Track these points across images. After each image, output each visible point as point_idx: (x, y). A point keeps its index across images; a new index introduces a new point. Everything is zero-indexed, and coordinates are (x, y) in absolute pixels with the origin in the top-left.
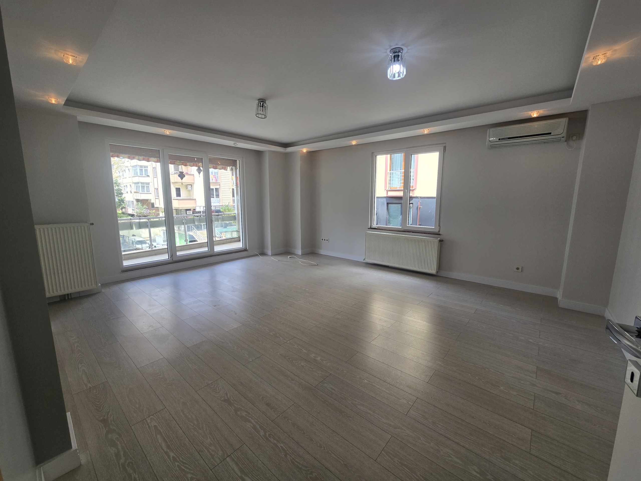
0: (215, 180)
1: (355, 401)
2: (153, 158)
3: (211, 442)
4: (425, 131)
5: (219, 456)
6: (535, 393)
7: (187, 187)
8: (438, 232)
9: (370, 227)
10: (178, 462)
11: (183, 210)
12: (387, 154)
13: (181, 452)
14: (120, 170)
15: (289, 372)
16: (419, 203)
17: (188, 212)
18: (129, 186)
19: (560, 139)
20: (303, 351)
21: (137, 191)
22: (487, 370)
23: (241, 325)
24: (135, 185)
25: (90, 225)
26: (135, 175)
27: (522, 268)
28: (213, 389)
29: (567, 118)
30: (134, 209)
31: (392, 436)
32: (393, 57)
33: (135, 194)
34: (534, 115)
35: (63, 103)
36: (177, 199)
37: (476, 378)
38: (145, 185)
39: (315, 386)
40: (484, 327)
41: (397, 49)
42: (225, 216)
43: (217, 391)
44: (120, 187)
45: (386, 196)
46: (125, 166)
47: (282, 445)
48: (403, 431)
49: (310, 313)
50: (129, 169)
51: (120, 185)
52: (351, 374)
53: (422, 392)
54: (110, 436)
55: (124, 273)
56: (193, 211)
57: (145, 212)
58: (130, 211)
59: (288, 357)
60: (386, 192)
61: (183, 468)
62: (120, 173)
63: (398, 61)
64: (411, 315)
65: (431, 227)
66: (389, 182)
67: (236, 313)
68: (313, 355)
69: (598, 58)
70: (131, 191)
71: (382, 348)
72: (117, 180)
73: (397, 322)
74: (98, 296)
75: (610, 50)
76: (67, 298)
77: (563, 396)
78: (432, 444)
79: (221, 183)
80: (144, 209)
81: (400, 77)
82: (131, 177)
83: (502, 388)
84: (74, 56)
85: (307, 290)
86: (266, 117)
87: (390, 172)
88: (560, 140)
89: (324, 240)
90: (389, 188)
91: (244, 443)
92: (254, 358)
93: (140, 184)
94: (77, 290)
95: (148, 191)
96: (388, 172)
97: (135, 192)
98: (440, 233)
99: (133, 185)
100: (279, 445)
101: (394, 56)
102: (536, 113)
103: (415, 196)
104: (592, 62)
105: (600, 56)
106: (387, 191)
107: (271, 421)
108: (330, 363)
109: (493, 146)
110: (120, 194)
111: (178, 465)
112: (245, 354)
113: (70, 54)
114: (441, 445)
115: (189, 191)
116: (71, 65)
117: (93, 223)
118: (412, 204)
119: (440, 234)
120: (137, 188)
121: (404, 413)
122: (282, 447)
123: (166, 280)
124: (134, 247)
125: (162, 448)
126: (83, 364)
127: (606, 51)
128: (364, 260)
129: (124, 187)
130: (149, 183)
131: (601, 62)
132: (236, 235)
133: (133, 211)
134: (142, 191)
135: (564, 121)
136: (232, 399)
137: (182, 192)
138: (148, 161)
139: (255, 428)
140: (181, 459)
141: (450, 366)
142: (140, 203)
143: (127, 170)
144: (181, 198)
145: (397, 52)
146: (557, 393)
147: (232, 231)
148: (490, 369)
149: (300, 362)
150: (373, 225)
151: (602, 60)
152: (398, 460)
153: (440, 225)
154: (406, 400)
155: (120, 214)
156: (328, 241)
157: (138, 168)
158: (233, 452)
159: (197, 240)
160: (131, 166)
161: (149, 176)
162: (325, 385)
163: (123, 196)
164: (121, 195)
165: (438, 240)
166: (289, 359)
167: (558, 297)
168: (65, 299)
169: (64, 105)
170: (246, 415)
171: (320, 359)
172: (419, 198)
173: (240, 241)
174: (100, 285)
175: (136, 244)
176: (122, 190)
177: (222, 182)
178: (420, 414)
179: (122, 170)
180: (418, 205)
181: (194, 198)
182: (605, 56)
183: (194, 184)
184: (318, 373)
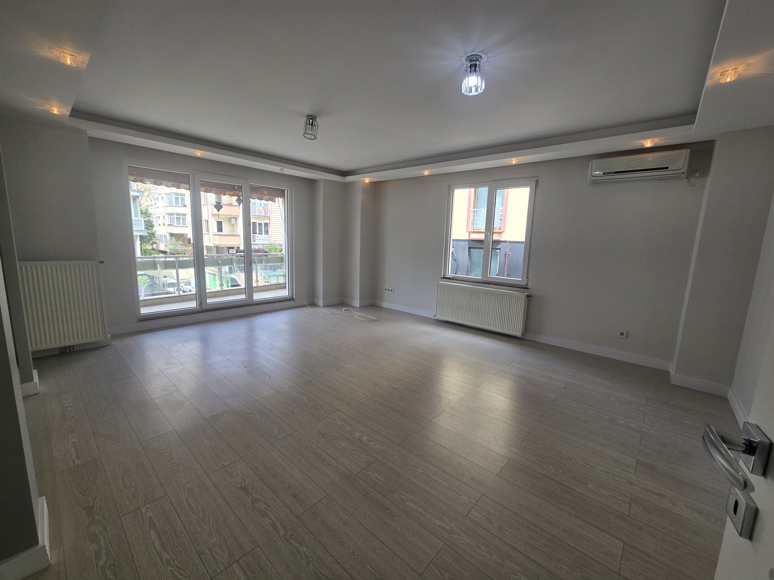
0: (264, 213)
1: (404, 495)
2: (184, 185)
3: (217, 542)
4: (513, 161)
5: (224, 561)
6: (632, 494)
7: (231, 220)
8: (526, 285)
9: (444, 276)
10: (172, 567)
11: (225, 248)
12: (470, 187)
13: (178, 554)
14: (151, 198)
15: (325, 455)
16: (508, 248)
17: (231, 251)
18: (161, 217)
19: (679, 175)
20: (346, 428)
21: (171, 223)
22: (573, 461)
23: (275, 392)
24: (169, 216)
25: (99, 263)
26: (169, 205)
27: (627, 333)
28: (229, 473)
29: (689, 150)
30: (167, 245)
31: (445, 543)
32: (469, 66)
33: (169, 227)
34: (647, 145)
35: (69, 114)
36: (218, 235)
37: (559, 472)
38: (181, 216)
39: (356, 474)
40: (575, 406)
41: (474, 57)
42: (271, 257)
43: (234, 475)
44: (151, 218)
45: (468, 239)
46: (158, 194)
47: (305, 550)
48: (459, 537)
49: (361, 381)
50: (162, 197)
51: (152, 216)
52: (402, 460)
53: (489, 487)
54: (92, 528)
55: (141, 322)
56: (237, 250)
57: (179, 249)
58: (162, 248)
59: (327, 436)
60: (468, 233)
61: (177, 574)
62: (151, 201)
63: (476, 73)
64: (485, 387)
65: (518, 279)
66: (473, 222)
67: (270, 377)
68: (358, 434)
69: (727, 74)
70: (164, 223)
71: (445, 429)
72: (148, 209)
73: (466, 396)
74: (106, 350)
75: (743, 64)
76: (68, 351)
77: (668, 500)
78: (494, 556)
79: (271, 217)
80: (179, 246)
81: (478, 92)
82: (165, 206)
83: (591, 485)
84: (73, 56)
85: (361, 351)
86: (315, 138)
87: (474, 210)
88: (679, 177)
89: (387, 290)
90: (472, 229)
91: (258, 545)
92: (284, 435)
93: (175, 215)
94: (81, 341)
95: (184, 223)
96: (471, 210)
97: (168, 225)
98: (528, 286)
99: (167, 216)
100: (301, 549)
101: (471, 66)
102: (650, 141)
103: (503, 240)
104: (719, 79)
105: (730, 71)
106: (470, 233)
107: (295, 518)
108: (378, 445)
109: (596, 182)
110: (151, 226)
111: (171, 570)
112: (275, 429)
113: (68, 52)
114: (507, 558)
115: (233, 225)
116: (69, 67)
117: (103, 260)
118: (499, 249)
119: (527, 288)
120: (171, 219)
121: (464, 513)
122: (304, 553)
123: (193, 332)
124: (165, 291)
125: (154, 547)
126: (74, 434)
127: (738, 65)
128: (435, 316)
129: (156, 219)
130: (186, 214)
131: (731, 79)
132: (282, 281)
133: (166, 247)
134: (177, 224)
135: (685, 153)
136: (250, 485)
137: (225, 227)
138: (178, 187)
139: (274, 526)
140: (176, 563)
141: (528, 455)
142: (174, 238)
143: (160, 199)
144: (223, 233)
145: (474, 60)
146: (661, 496)
147: (278, 276)
148: (578, 461)
149: (341, 443)
150: (447, 274)
151: (731, 76)
152: (449, 575)
153: (528, 276)
154: (468, 496)
155: (150, 249)
156: (392, 291)
157: (174, 196)
158: (243, 556)
159: (240, 285)
160: (165, 193)
161: (186, 206)
162: (369, 473)
163: (154, 229)
164: (151, 228)
165: (525, 295)
166: (328, 437)
167: (670, 371)
168: (66, 352)
169: (70, 116)
170: (265, 507)
171: (367, 440)
172: (508, 243)
173: (286, 288)
174: (109, 336)
175: (167, 287)
176: (153, 221)
177: (273, 216)
178: (483, 515)
179: (155, 198)
180: (507, 251)
181: (238, 234)
182: (735, 72)
183: (239, 217)
184: (362, 458)
